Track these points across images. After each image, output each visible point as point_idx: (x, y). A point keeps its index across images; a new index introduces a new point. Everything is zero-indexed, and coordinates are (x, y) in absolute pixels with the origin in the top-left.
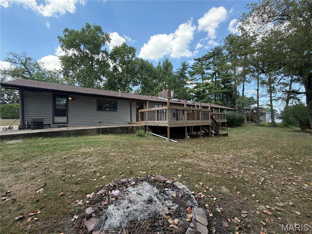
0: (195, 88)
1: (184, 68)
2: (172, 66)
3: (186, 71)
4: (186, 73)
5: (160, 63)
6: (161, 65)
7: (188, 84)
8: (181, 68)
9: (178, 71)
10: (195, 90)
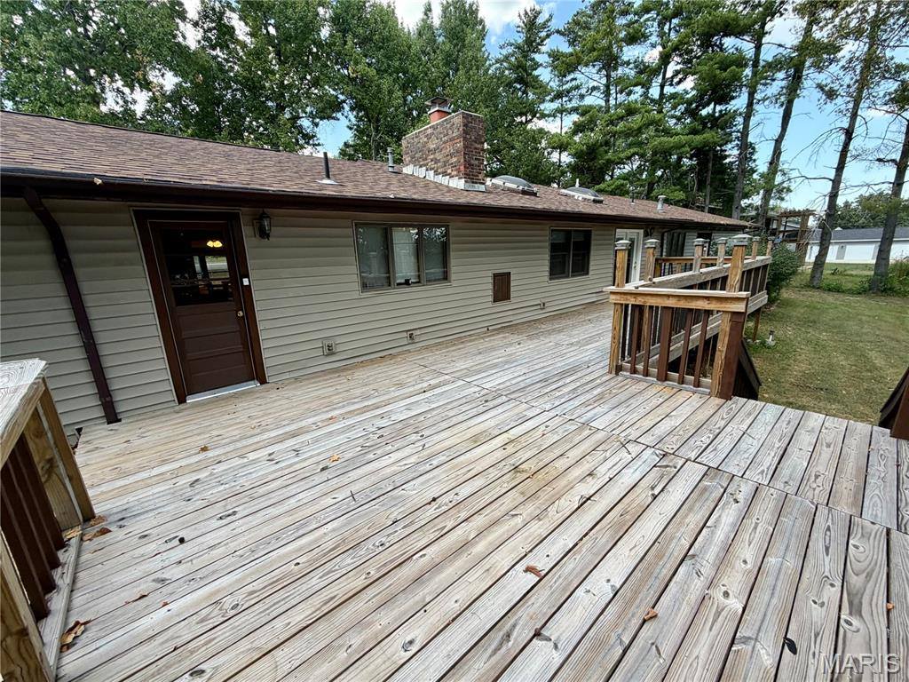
0: (578, 128)
1: (529, 42)
2: (484, 28)
3: (537, 57)
4: (537, 65)
5: (428, 10)
6: (436, 19)
7: (543, 116)
8: (520, 41)
9: (504, 52)
10: (577, 138)
